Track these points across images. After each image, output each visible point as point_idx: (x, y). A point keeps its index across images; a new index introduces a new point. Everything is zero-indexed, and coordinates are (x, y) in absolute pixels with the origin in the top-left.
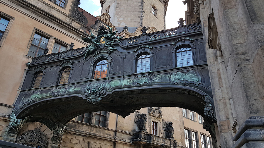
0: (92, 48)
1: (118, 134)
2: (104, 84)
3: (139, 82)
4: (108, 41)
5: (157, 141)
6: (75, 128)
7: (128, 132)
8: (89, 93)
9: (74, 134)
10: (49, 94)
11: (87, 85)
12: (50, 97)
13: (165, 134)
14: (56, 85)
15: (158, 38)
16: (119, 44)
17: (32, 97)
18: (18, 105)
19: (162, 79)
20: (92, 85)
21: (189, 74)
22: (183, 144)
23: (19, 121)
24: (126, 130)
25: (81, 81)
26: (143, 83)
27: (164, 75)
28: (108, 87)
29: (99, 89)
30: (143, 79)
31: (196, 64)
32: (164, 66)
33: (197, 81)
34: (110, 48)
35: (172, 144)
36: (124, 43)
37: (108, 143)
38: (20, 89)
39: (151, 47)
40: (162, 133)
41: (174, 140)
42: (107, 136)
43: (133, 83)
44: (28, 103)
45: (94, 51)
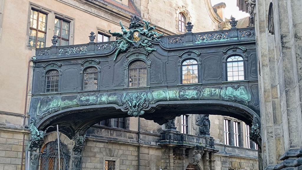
0: (124, 46)
1: (141, 136)
3: (187, 95)
4: (144, 38)
5: (190, 141)
6: (93, 134)
7: (153, 132)
8: (129, 105)
9: (94, 141)
10: (75, 102)
11: (125, 95)
12: (78, 106)
13: (198, 130)
14: (82, 90)
15: (206, 40)
16: (159, 44)
17: (52, 104)
18: (34, 113)
19: (211, 93)
20: (130, 95)
21: (240, 91)
22: (222, 140)
23: (41, 134)
24: (150, 130)
25: (114, 89)
26: (191, 97)
27: (213, 89)
28: (151, 99)
29: (141, 102)
30: (191, 93)
31: (247, 79)
32: (213, 79)
33: (247, 99)
34: (148, 48)
35: (208, 143)
36: (164, 42)
37: (131, 149)
38: (31, 92)
39: (198, 53)
40: (195, 129)
41: (211, 138)
42: (129, 139)
43: (179, 96)
44: (49, 112)
45: (127, 50)
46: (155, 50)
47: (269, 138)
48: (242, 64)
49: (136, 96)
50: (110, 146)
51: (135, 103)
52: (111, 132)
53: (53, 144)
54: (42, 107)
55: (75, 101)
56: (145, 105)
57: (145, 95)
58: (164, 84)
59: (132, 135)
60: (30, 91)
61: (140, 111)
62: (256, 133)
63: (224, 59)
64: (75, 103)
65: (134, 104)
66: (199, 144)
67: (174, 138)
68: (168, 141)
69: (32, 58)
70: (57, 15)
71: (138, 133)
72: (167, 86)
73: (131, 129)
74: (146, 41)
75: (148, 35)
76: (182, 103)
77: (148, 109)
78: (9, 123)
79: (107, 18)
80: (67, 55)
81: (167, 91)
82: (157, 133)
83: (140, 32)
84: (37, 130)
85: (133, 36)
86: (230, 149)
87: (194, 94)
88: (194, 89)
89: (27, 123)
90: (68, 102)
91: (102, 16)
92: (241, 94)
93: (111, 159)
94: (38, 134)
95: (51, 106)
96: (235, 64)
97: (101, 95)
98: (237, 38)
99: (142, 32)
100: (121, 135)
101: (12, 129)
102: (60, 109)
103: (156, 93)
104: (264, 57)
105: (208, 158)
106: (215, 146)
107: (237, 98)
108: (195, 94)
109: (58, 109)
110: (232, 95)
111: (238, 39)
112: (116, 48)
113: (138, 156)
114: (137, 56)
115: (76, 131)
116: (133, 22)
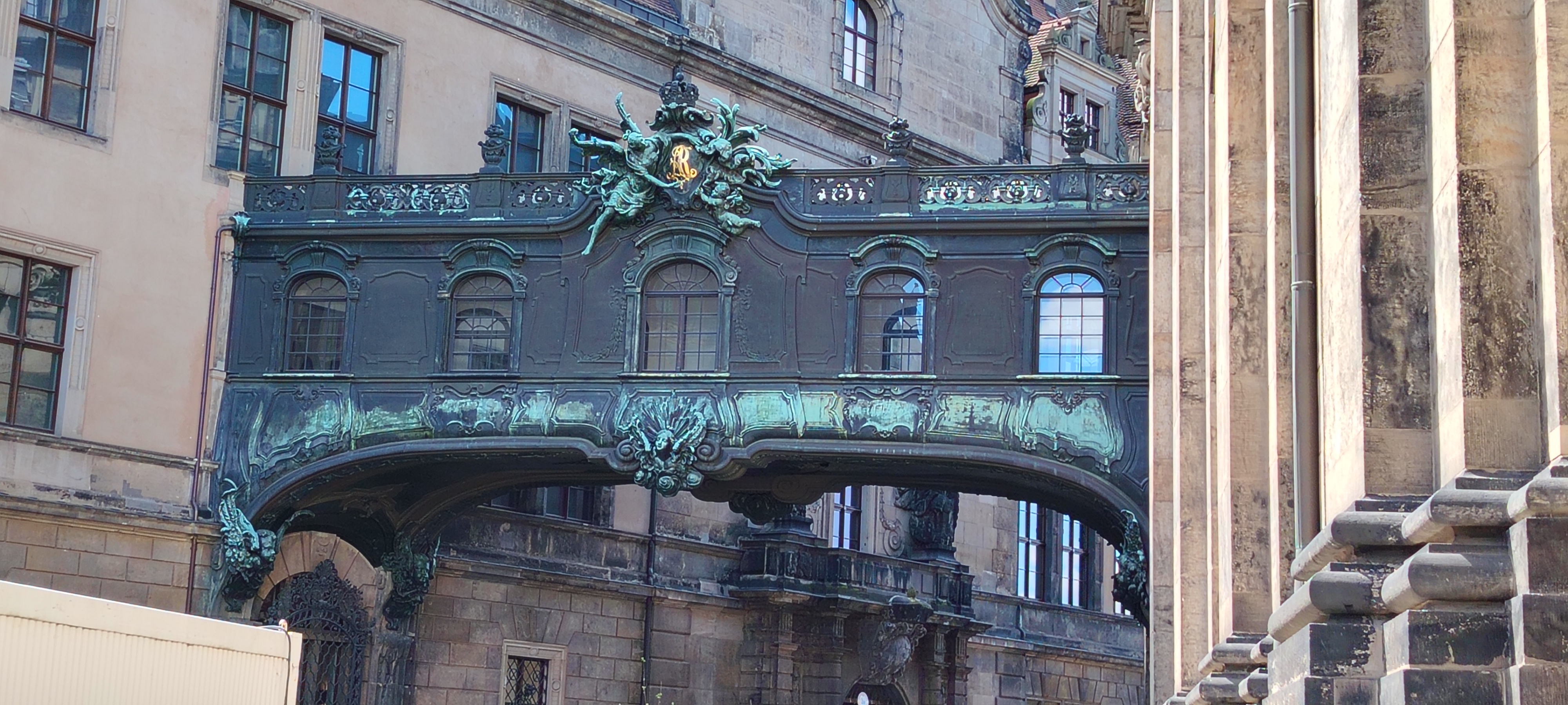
0: (631, 200)
1: (661, 556)
2: (709, 406)
3: (875, 419)
4: (715, 174)
5: (866, 584)
6: (463, 544)
7: (711, 540)
8: (642, 446)
9: (467, 575)
10: (415, 420)
11: (624, 399)
12: (426, 437)
13: (903, 531)
14: (442, 371)
15: (965, 202)
16: (773, 203)
17: (315, 421)
18: (235, 456)
19: (972, 418)
20: (648, 403)
21: (1082, 416)
22: (1006, 577)
23: (267, 542)
24: (699, 528)
25: (582, 373)
26: (890, 428)
27: (980, 403)
28: (731, 425)
29: (691, 435)
30: (892, 411)
31: (1113, 369)
32: (982, 360)
33: (1108, 450)
34: (729, 215)
35: (945, 592)
36: (795, 194)
37: (617, 609)
38: (221, 365)
39: (929, 252)
40: (892, 526)
41: (958, 567)
42: (608, 569)
43: (846, 422)
44: (302, 454)
45: (641, 214)
46: (757, 223)
47: (1159, 625)
48: (1096, 306)
49: (672, 410)
50: (531, 599)
51: (669, 440)
52: (535, 533)
53: (306, 585)
54: (269, 431)
55: (412, 418)
56: (706, 449)
57: (708, 409)
58: (788, 367)
59: (621, 551)
60: (221, 360)
61: (687, 472)
62: (1134, 586)
63: (1029, 281)
64: (413, 423)
65: (664, 444)
66: (903, 597)
67: (798, 567)
68: (773, 578)
69: (232, 219)
70: (332, 28)
71: (648, 543)
72: (799, 378)
73: (620, 523)
74: (721, 187)
75: (731, 160)
76: (853, 449)
77: (719, 466)
78: (137, 493)
79: (537, 32)
80: (384, 216)
81: (799, 397)
82: (727, 542)
83: (698, 148)
84: (250, 529)
85: (669, 160)
86: (1040, 617)
87: (906, 418)
88: (906, 398)
89: (205, 496)
90: (385, 415)
91: (518, 24)
92: (1087, 427)
93: (533, 651)
94: (256, 545)
95: (311, 429)
96: (1072, 306)
97: (525, 397)
98: (1081, 205)
99: (704, 149)
100: (574, 551)
101: (150, 518)
102: (349, 442)
103: (754, 405)
104: (1162, 342)
105: (939, 659)
106: (976, 605)
107: (1069, 442)
108: (909, 415)
109: (340, 445)
110: (1050, 430)
111: (1089, 207)
112: (596, 203)
113: (645, 644)
114: (680, 243)
115: (399, 531)
116: (673, 105)
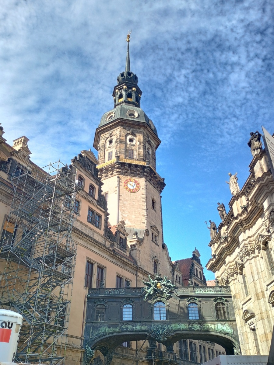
0: (152, 291)
1: (138, 353)
2: (167, 326)
4: (164, 287)
5: (165, 357)
6: (114, 352)
8: (157, 333)
9: (115, 358)
12: (120, 332)
15: (202, 292)
16: (173, 292)
18: (87, 337)
19: (209, 327)
22: (178, 355)
23: (93, 352)
25: (145, 321)
26: (196, 329)
29: (165, 331)
32: (209, 317)
33: (231, 332)
34: (167, 294)
39: (198, 300)
40: (165, 346)
43: (189, 328)
44: (99, 336)
46: (171, 295)
50: (123, 361)
53: (96, 360)
54: (93, 332)
55: (117, 329)
56: (167, 334)
58: (178, 319)
59: (133, 352)
60: (85, 319)
61: (165, 338)
63: (214, 304)
64: (118, 330)
65: (161, 333)
69: (87, 295)
70: (98, 265)
71: (136, 351)
72: (180, 321)
73: (133, 348)
75: (167, 285)
76: (191, 333)
77: (170, 336)
78: (74, 344)
80: (111, 294)
81: (181, 324)
82: (146, 350)
83: (161, 283)
84: (91, 350)
85: (157, 285)
87: (198, 327)
88: (198, 324)
89: (83, 344)
90: (113, 329)
91: (119, 264)
92: (227, 328)
97: (136, 325)
100: (127, 352)
101: (76, 348)
103: (174, 325)
106: (177, 360)
107: (225, 331)
109: (106, 334)
110: (221, 329)
111: (221, 293)
112: (146, 292)
114: (159, 298)
116: (158, 277)
